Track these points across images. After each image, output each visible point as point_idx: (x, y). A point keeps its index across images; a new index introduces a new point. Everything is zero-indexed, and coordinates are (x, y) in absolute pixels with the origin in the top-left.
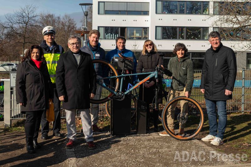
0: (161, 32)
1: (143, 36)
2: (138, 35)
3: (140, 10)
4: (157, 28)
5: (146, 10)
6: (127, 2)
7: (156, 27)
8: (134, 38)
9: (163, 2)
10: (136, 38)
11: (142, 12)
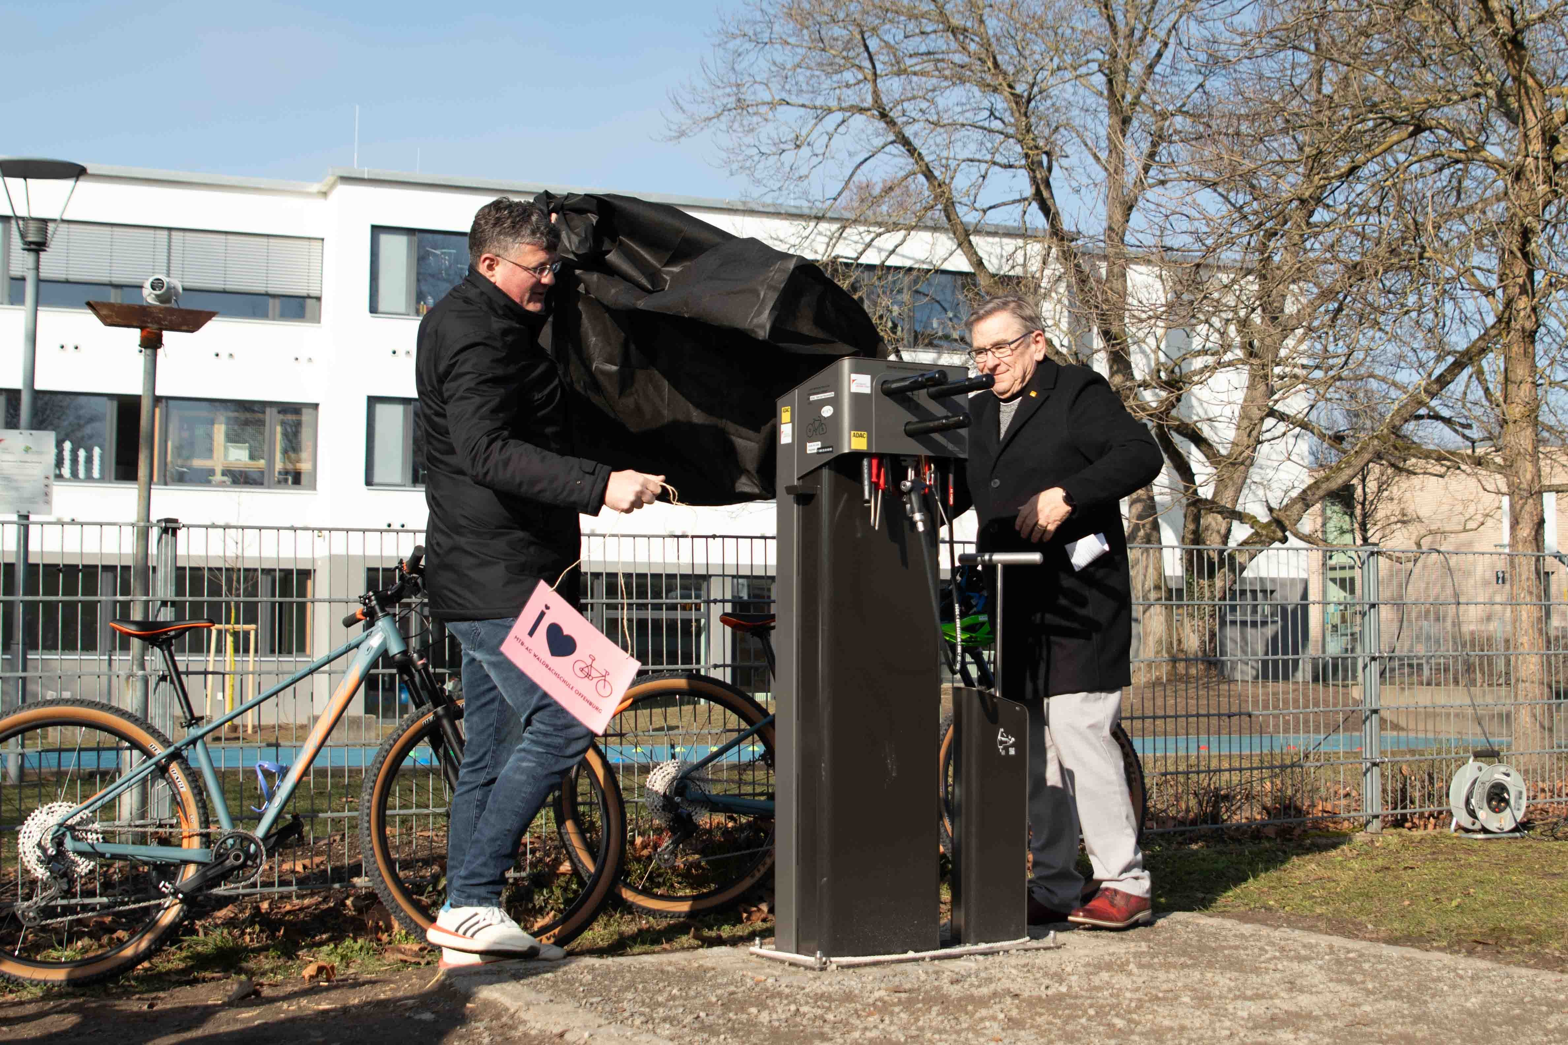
0: (405, 437)
1: (279, 466)
2: (239, 456)
3: (261, 289)
4: (380, 408)
5: (300, 290)
6: (170, 229)
7: (373, 401)
8: (212, 472)
9: (415, 238)
10: (224, 474)
11: (271, 301)
